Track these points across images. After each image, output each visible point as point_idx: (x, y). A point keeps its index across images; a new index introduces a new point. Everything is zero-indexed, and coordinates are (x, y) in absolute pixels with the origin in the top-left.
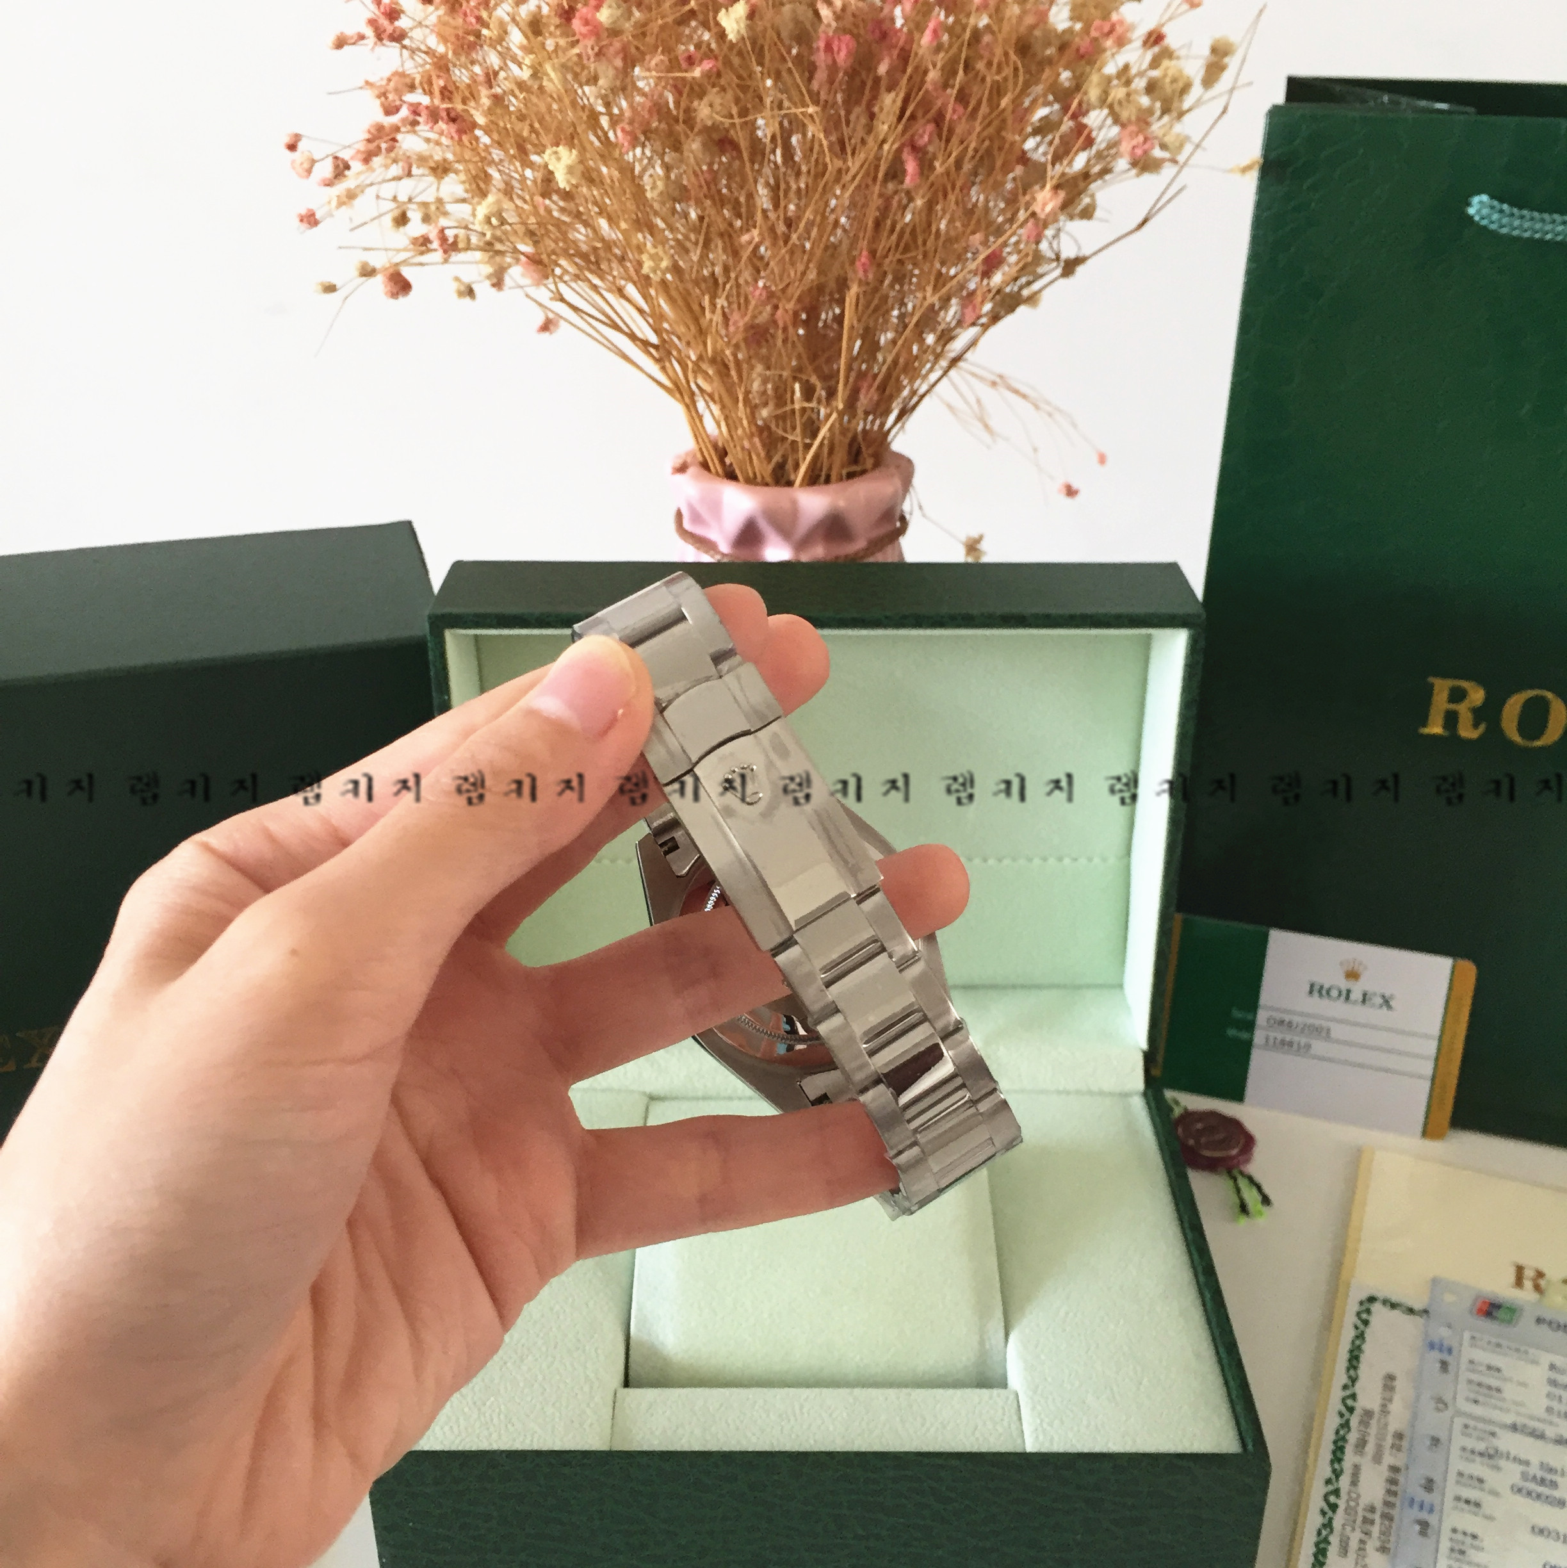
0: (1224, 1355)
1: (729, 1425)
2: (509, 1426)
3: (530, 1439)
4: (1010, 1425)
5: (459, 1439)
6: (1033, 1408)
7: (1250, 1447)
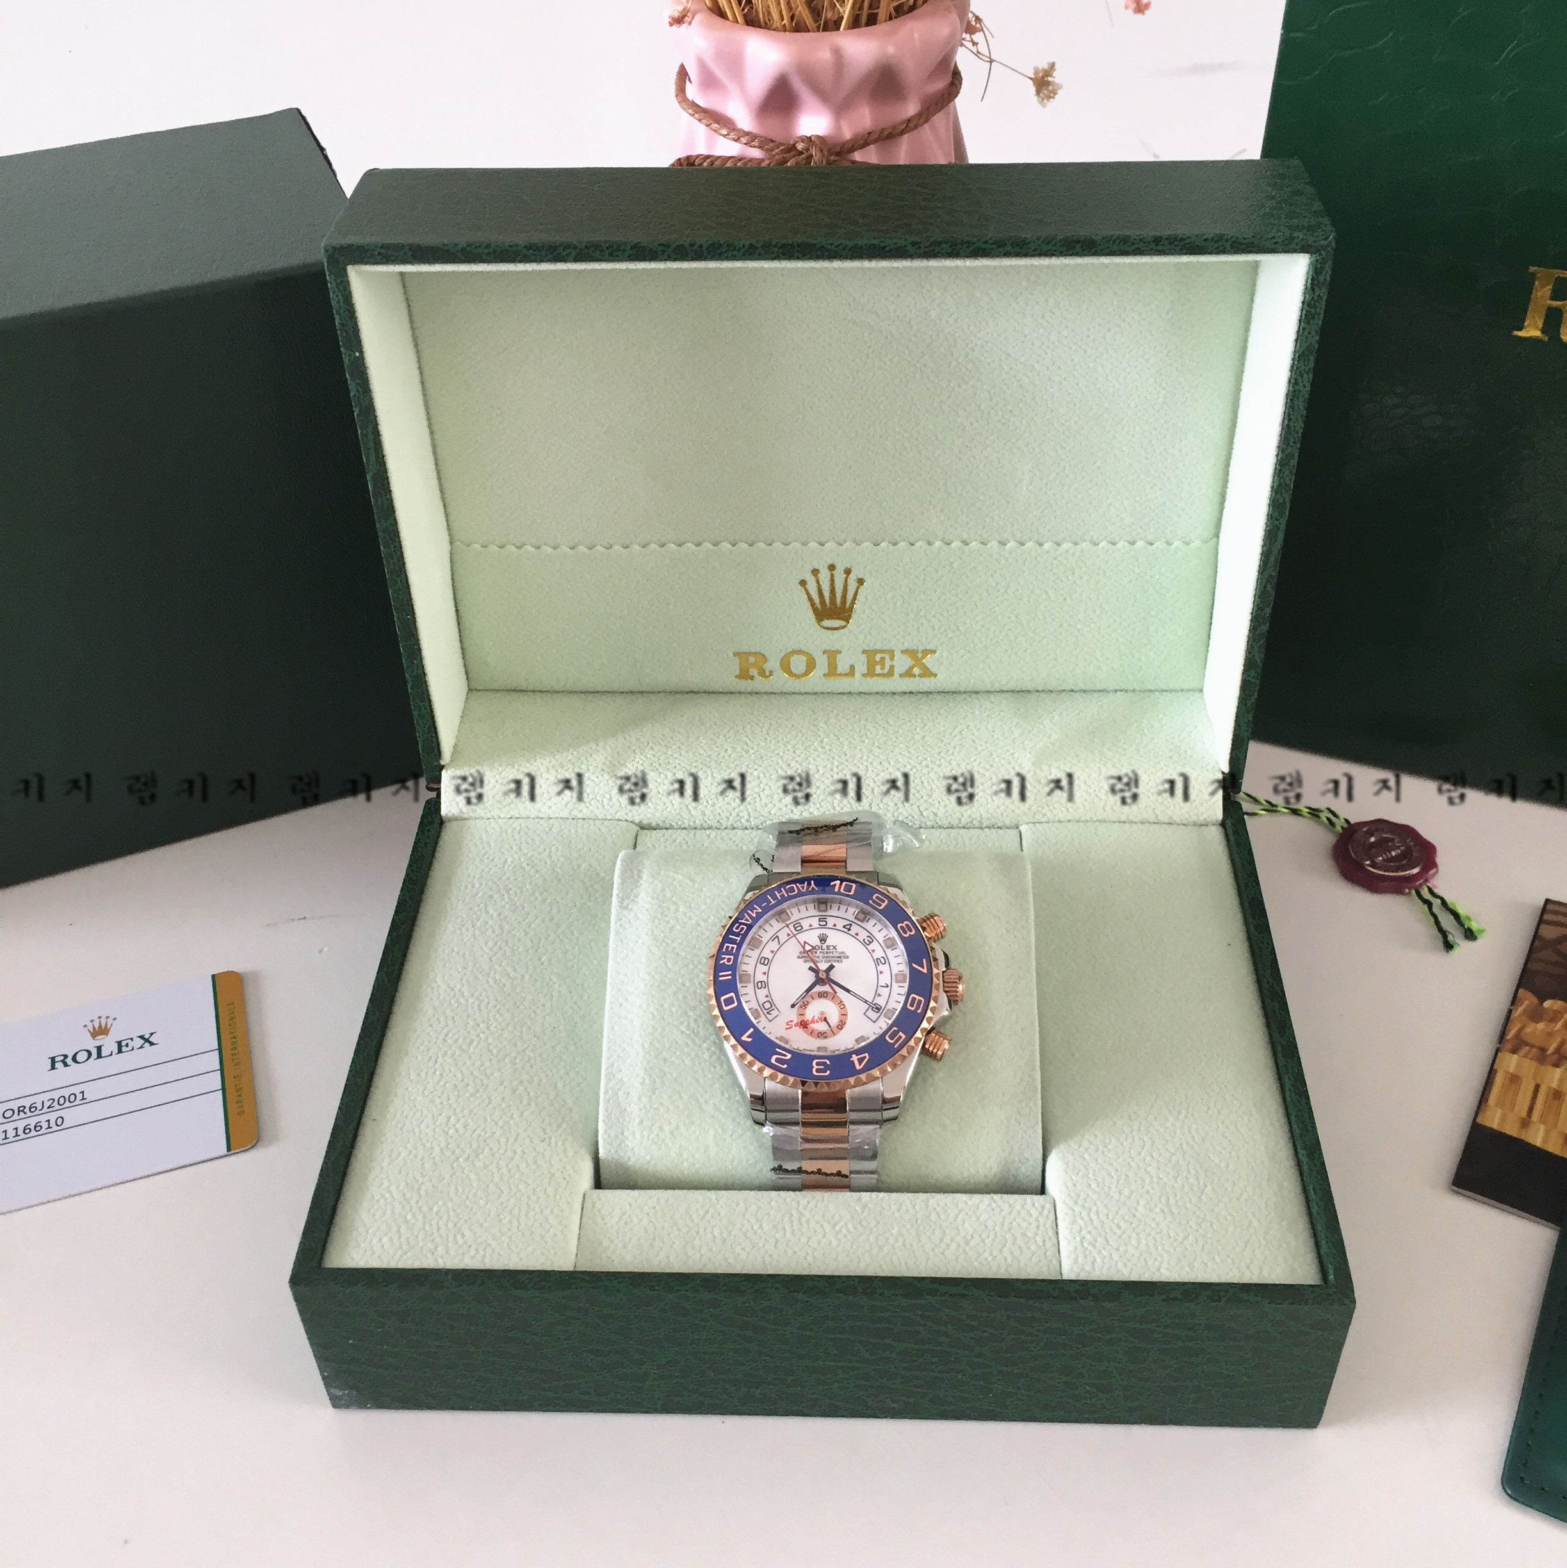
0: (1304, 1159)
1: (714, 1237)
2: (459, 1237)
3: (482, 1253)
4: (1044, 1241)
5: (400, 1252)
6: (1074, 1222)
7: (1331, 1277)
